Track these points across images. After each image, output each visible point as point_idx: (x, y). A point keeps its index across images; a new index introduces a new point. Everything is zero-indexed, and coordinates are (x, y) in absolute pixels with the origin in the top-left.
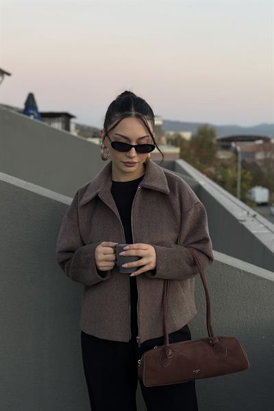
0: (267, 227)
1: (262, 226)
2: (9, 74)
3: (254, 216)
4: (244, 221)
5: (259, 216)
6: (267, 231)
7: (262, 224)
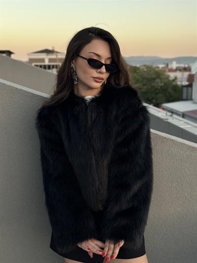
0: (188, 123)
1: (182, 122)
3: (171, 116)
4: (167, 119)
6: (189, 126)
7: (182, 121)
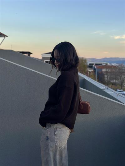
0: (113, 91)
2: (7, 36)
3: (108, 88)
4: (104, 90)
5: (109, 88)
